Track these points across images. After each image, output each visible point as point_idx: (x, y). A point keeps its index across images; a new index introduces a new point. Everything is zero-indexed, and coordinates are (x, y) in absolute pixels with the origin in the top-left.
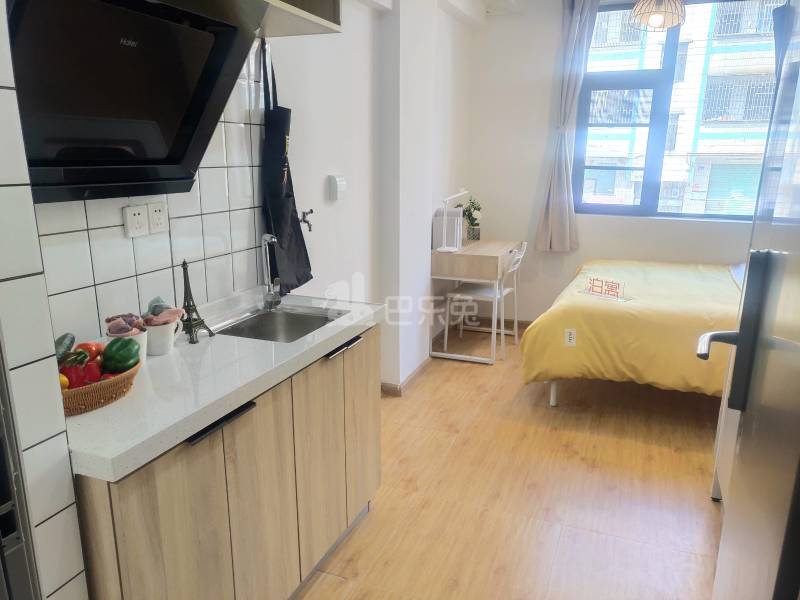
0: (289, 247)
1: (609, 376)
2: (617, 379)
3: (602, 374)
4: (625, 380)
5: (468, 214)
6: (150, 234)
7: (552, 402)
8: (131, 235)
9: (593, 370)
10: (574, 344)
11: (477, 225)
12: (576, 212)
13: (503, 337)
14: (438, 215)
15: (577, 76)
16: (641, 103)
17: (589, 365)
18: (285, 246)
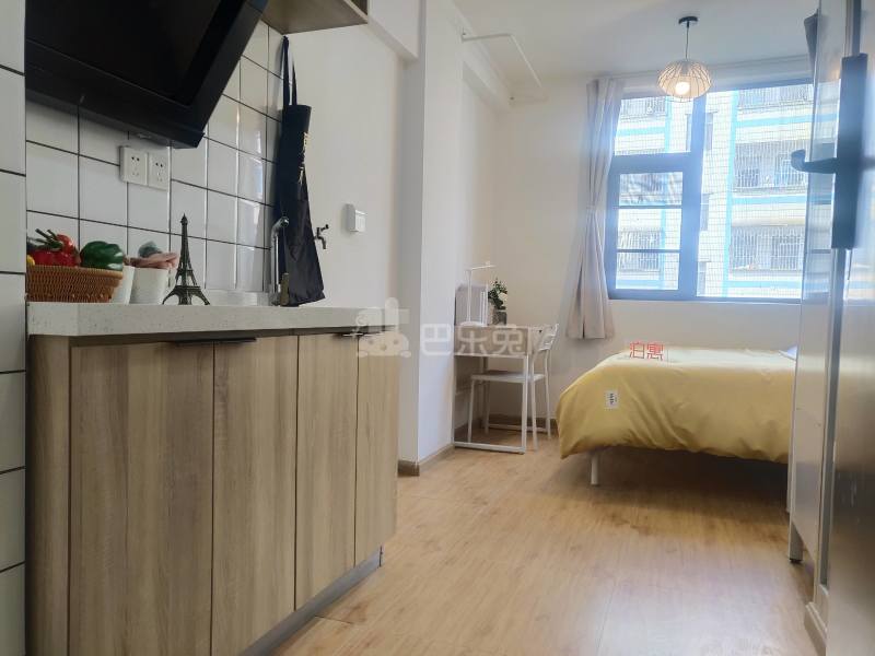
0: (301, 258)
1: (657, 443)
2: (668, 447)
3: (650, 441)
4: (675, 448)
5: (494, 297)
6: (148, 186)
7: (594, 481)
8: (126, 178)
9: (639, 436)
10: (616, 407)
11: (504, 308)
12: (610, 298)
13: (534, 433)
14: (461, 290)
15: (605, 158)
16: (671, 183)
17: (633, 429)
18: (296, 255)
